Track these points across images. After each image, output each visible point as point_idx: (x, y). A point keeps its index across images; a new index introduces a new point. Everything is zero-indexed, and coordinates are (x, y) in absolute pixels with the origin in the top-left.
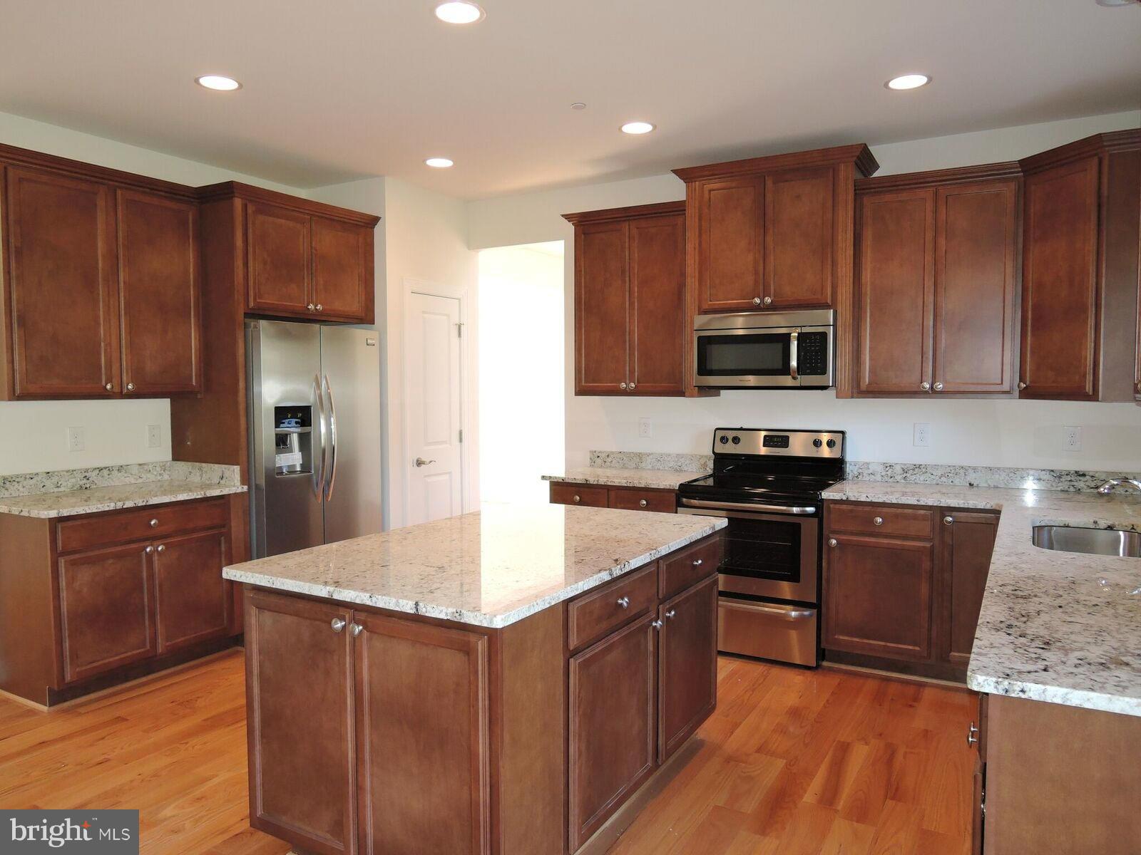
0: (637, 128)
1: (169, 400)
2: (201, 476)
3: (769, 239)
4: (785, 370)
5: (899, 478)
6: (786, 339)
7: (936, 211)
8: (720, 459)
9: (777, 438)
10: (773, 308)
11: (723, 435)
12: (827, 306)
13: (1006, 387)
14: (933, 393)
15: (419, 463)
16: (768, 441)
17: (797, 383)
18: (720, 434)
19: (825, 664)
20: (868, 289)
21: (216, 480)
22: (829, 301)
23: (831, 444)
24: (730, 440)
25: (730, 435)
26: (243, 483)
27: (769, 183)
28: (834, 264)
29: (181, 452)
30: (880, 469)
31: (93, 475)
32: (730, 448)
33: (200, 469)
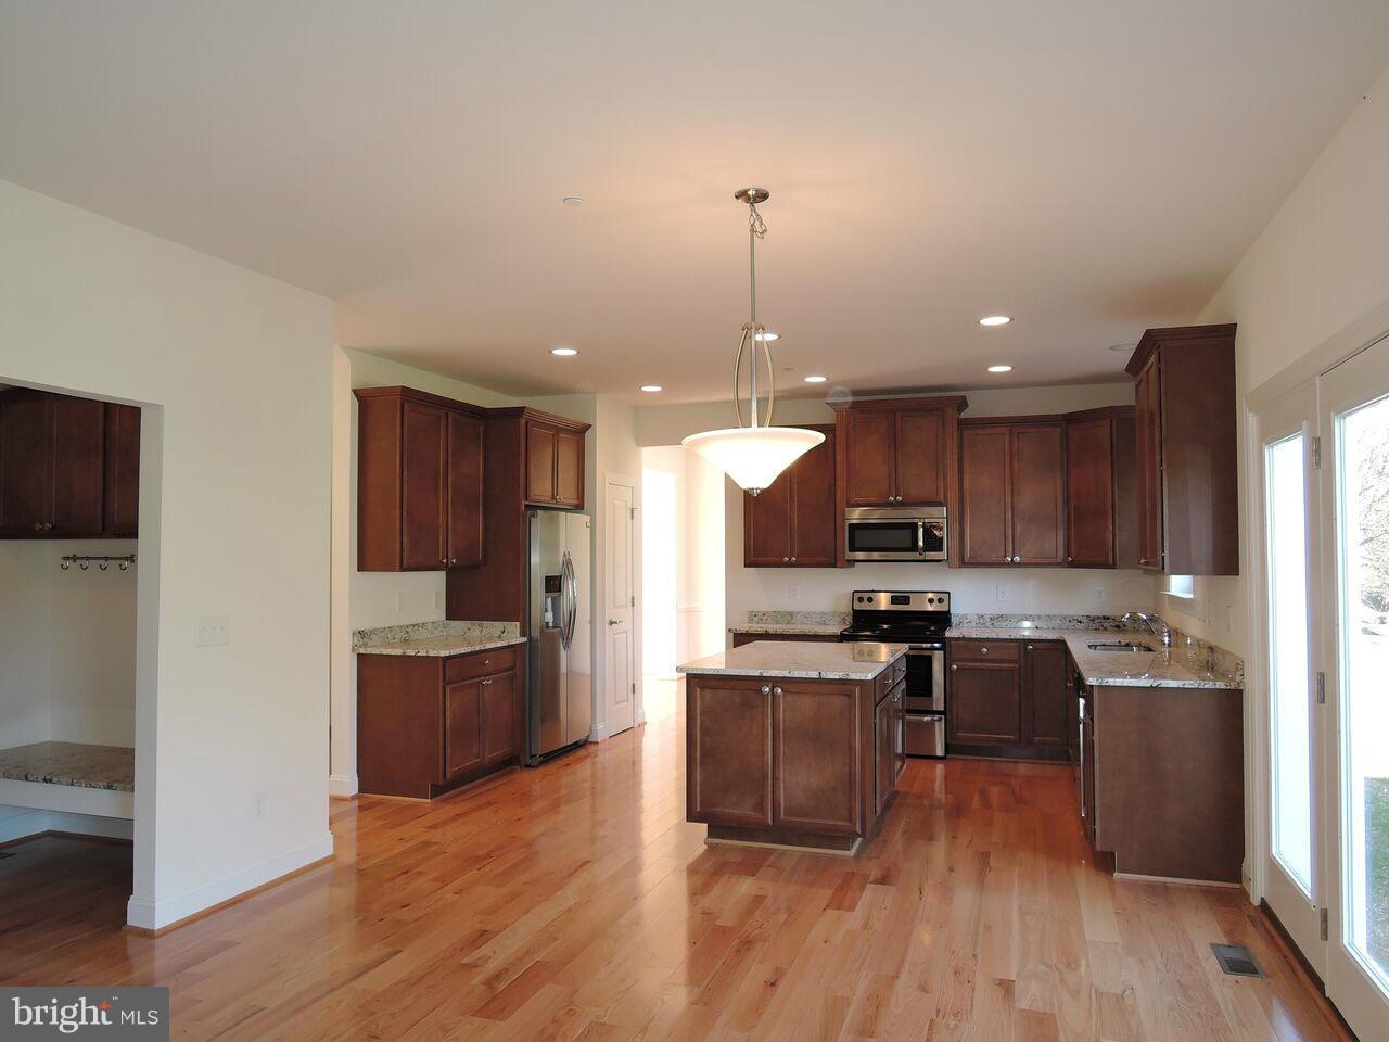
0: (816, 379)
1: (444, 572)
2: (481, 631)
3: (899, 456)
4: (914, 548)
5: (988, 624)
6: (914, 527)
7: (1011, 444)
8: (857, 614)
9: (899, 598)
10: (902, 504)
11: (859, 596)
12: (940, 504)
13: (1059, 561)
14: (1013, 564)
15: (611, 623)
16: (894, 600)
17: (921, 558)
18: (857, 595)
19: (949, 756)
20: (967, 493)
21: (498, 633)
22: (942, 500)
23: (940, 601)
24: (866, 600)
25: (866, 596)
26: (523, 634)
27: (899, 415)
28: (945, 477)
29: (453, 612)
30: (975, 618)
31: (409, 630)
32: (865, 606)
33: (480, 625)
